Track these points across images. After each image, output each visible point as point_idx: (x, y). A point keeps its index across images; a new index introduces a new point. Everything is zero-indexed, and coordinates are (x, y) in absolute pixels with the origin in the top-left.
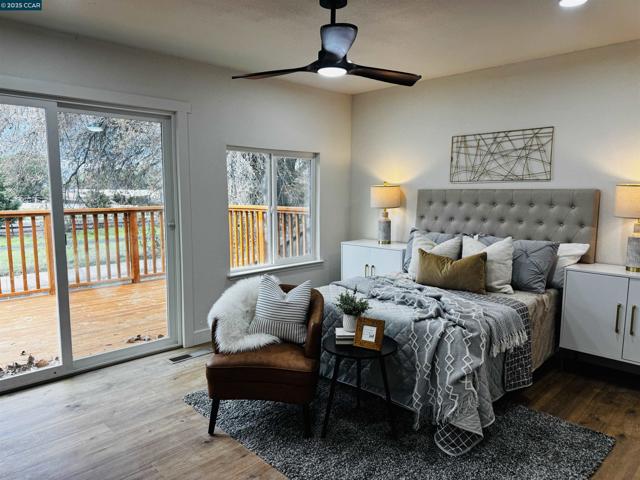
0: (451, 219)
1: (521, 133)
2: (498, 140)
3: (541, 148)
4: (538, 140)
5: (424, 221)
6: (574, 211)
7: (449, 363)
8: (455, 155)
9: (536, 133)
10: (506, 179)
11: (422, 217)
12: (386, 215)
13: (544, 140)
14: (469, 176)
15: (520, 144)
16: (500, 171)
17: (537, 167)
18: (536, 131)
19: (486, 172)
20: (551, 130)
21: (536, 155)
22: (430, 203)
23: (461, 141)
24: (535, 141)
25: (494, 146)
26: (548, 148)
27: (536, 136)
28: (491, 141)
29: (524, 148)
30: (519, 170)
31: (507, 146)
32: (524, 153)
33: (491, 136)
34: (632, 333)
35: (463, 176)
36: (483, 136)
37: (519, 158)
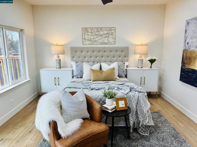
0: (85, 57)
1: (106, 29)
2: (99, 30)
3: (112, 34)
4: (111, 31)
5: (75, 58)
6: (123, 53)
7: (143, 106)
8: (83, 35)
9: (110, 29)
10: (102, 44)
11: (73, 57)
12: (59, 57)
13: (113, 32)
14: (90, 42)
15: (106, 32)
16: (100, 41)
17: (111, 40)
18: (110, 28)
19: (95, 41)
20: (114, 28)
21: (111, 36)
22: (76, 52)
23: (85, 30)
24: (110, 32)
25: (97, 32)
26: (114, 34)
27: (110, 30)
28: (96, 31)
29: (107, 34)
30: (106, 41)
31: (101, 33)
32: (107, 35)
33: (96, 29)
34: (144, 84)
35: (87, 42)
36: (94, 29)
37: (106, 37)
